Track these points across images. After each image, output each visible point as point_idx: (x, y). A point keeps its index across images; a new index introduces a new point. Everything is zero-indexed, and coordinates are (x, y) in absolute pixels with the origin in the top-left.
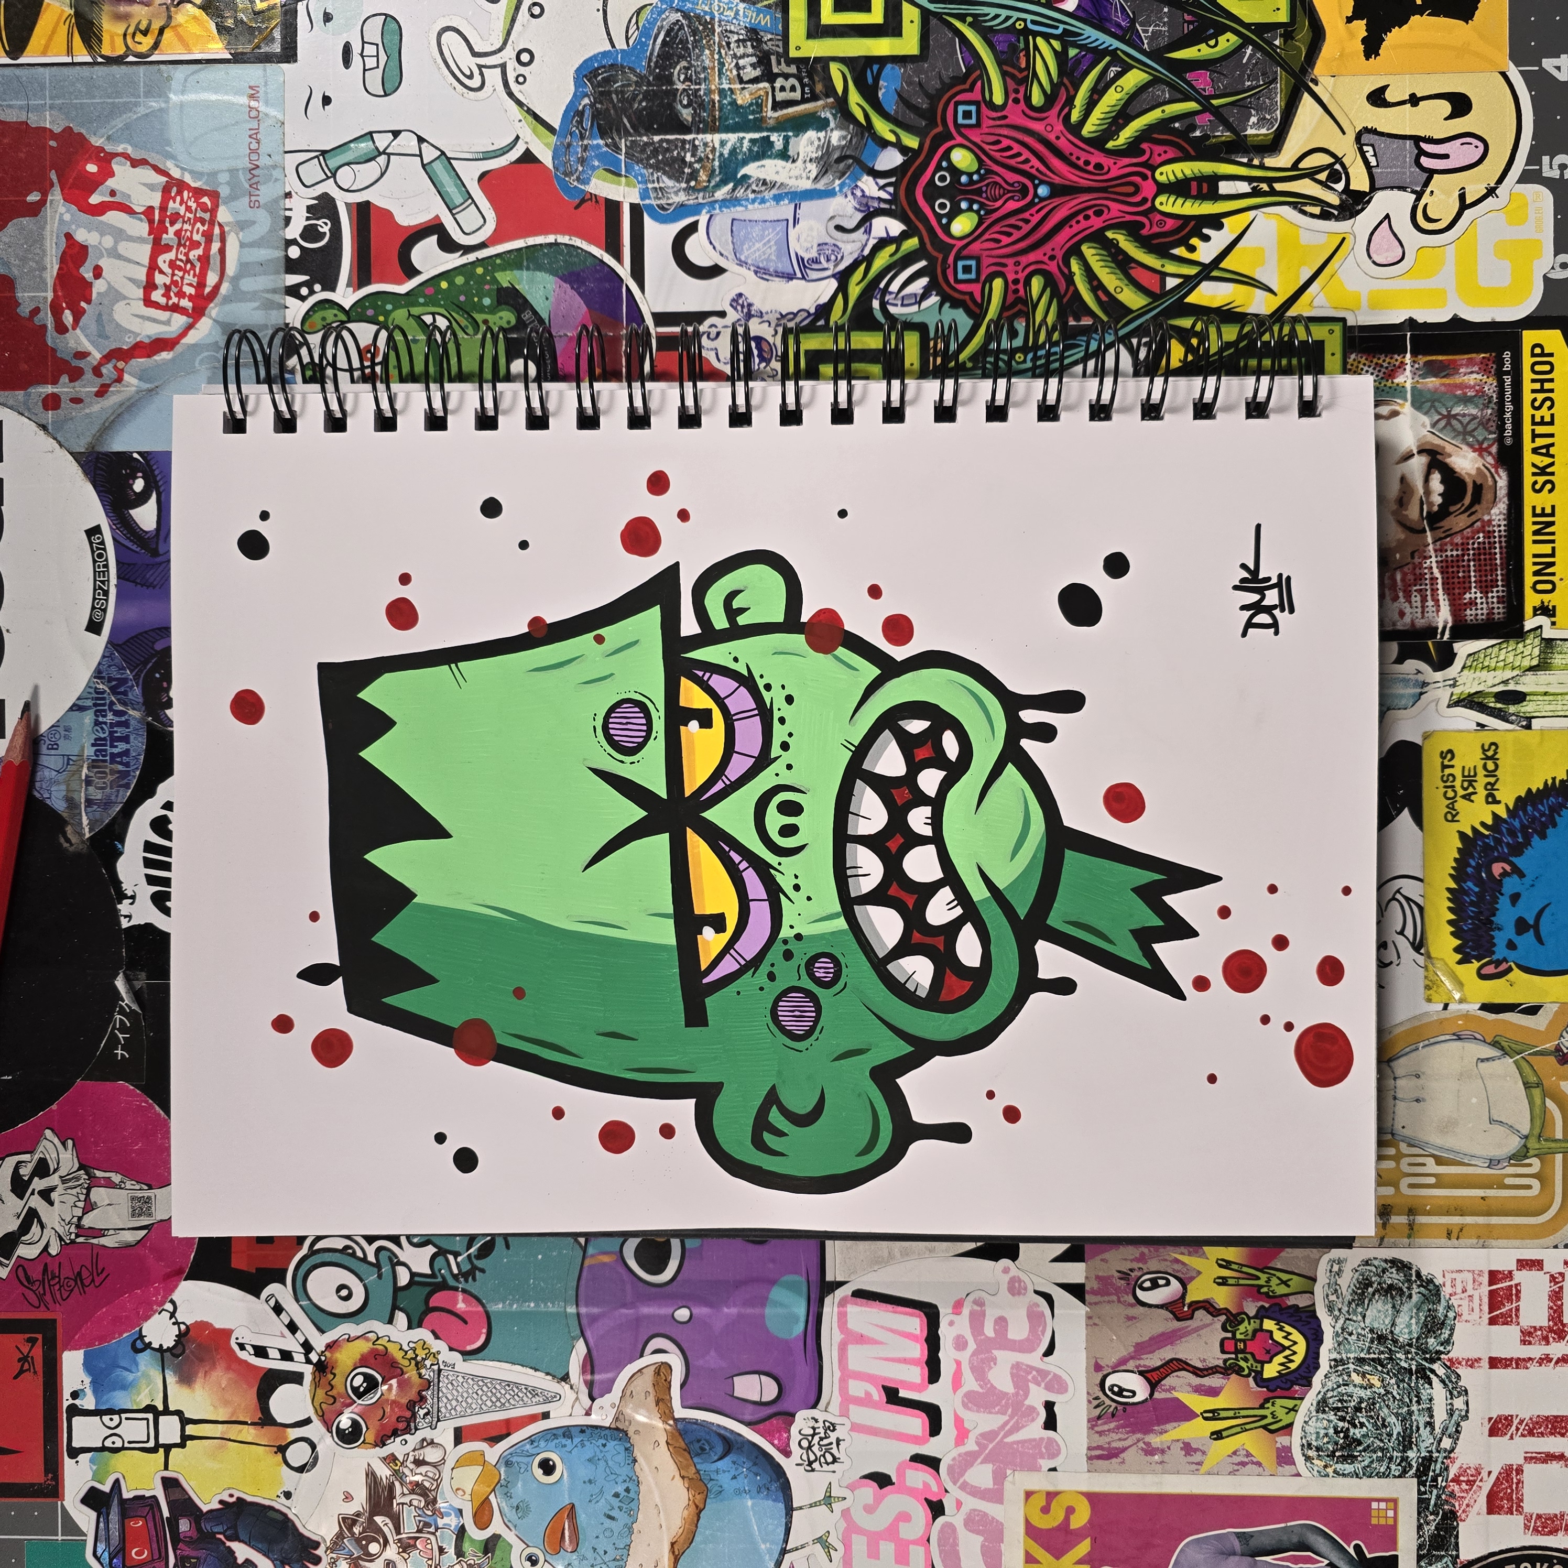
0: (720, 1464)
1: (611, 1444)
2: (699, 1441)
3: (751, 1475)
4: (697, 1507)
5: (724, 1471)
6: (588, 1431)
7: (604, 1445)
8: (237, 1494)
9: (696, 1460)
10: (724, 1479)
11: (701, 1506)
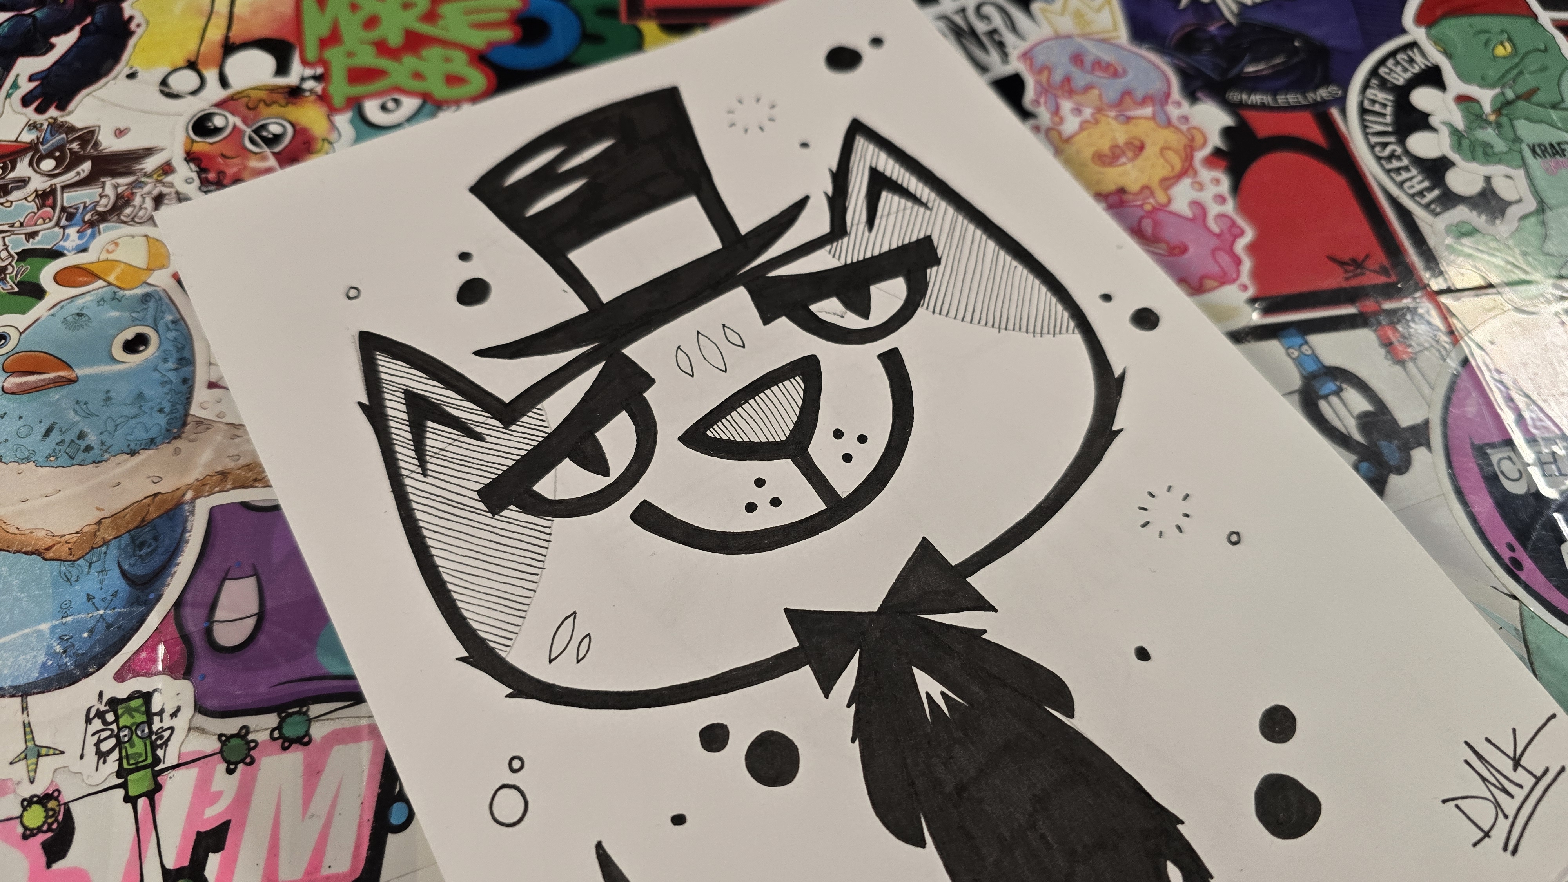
0: (116, 573)
1: (162, 420)
2: (156, 538)
3: (90, 624)
4: (48, 549)
5: (101, 581)
6: (184, 388)
7: (161, 411)
8: (139, 31)
9: (126, 539)
10: (91, 583)
11: (50, 555)
